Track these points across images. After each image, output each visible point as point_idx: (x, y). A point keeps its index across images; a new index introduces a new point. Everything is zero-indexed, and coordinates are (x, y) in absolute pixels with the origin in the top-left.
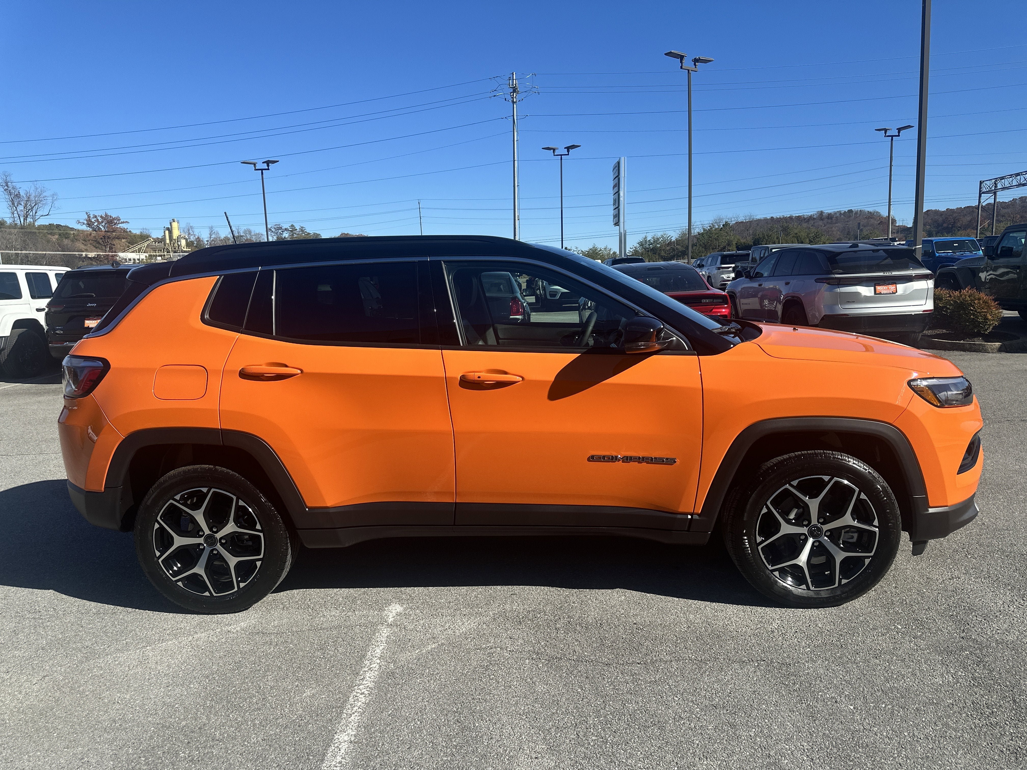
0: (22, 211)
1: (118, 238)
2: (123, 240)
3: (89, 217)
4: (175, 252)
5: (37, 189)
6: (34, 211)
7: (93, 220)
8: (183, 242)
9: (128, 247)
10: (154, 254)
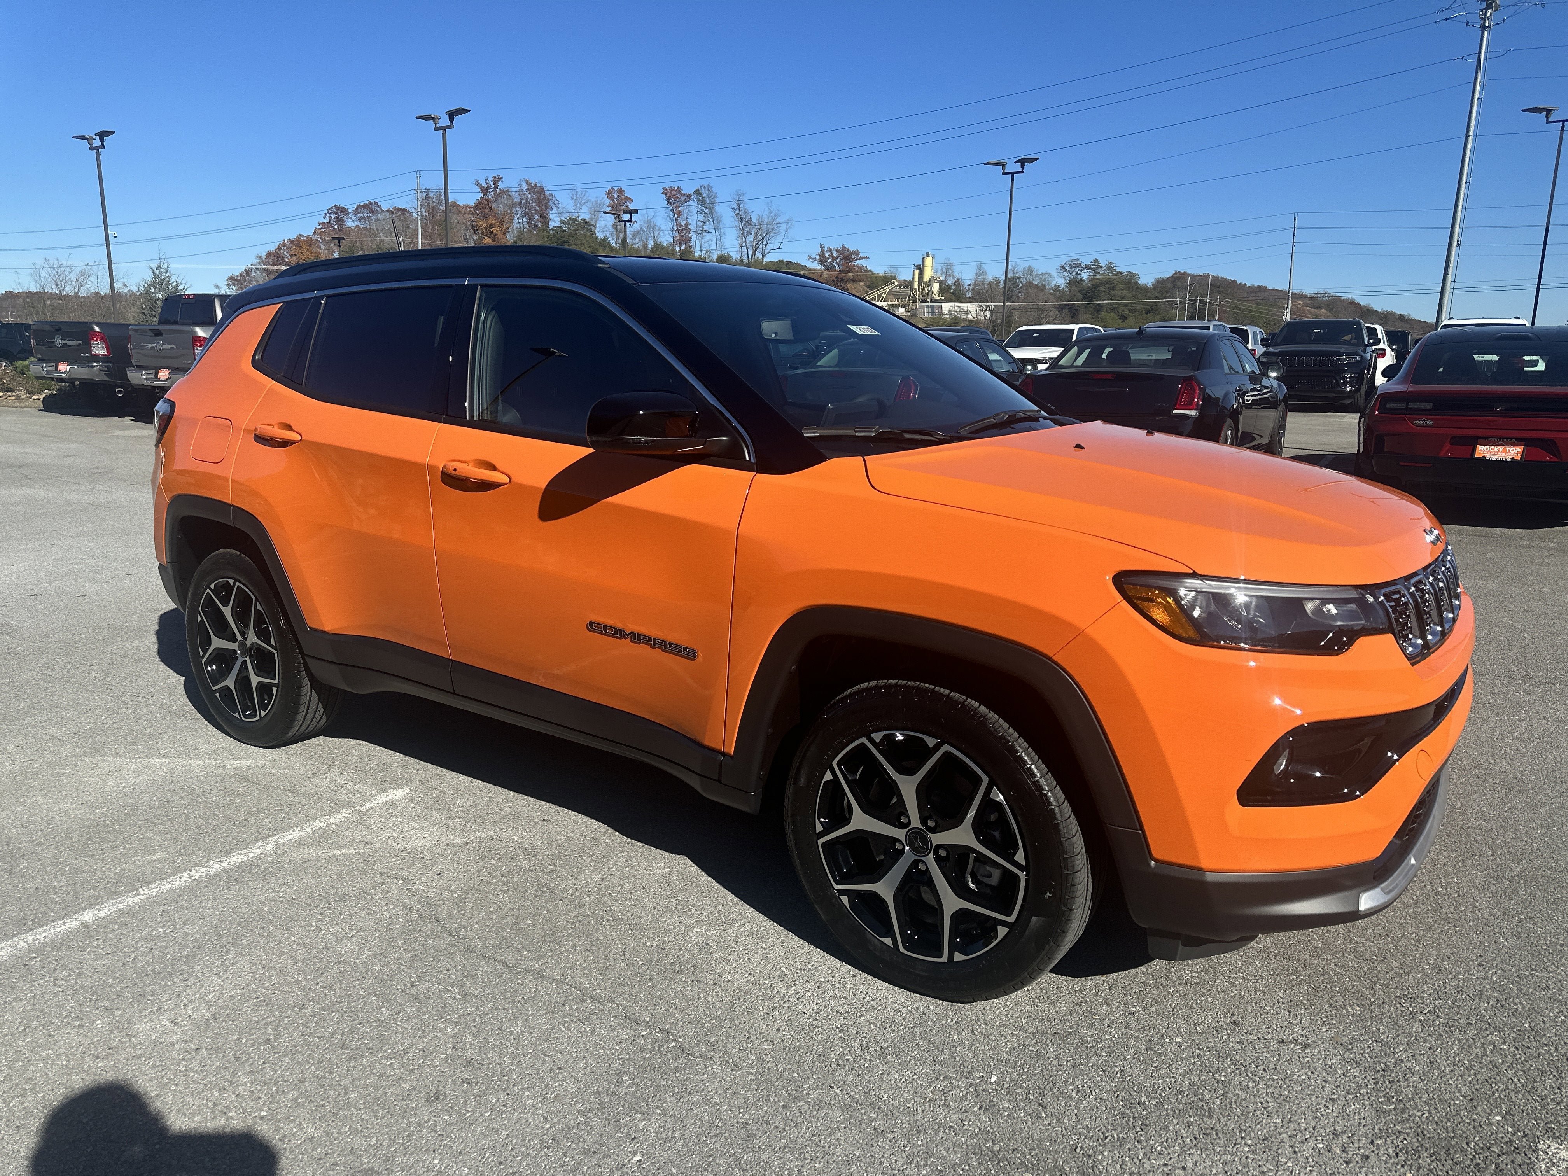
0: (751, 242)
1: (853, 280)
2: (862, 284)
3: (822, 250)
4: (923, 301)
5: (771, 213)
6: (764, 243)
7: (827, 255)
8: (936, 287)
9: (867, 292)
10: (897, 303)
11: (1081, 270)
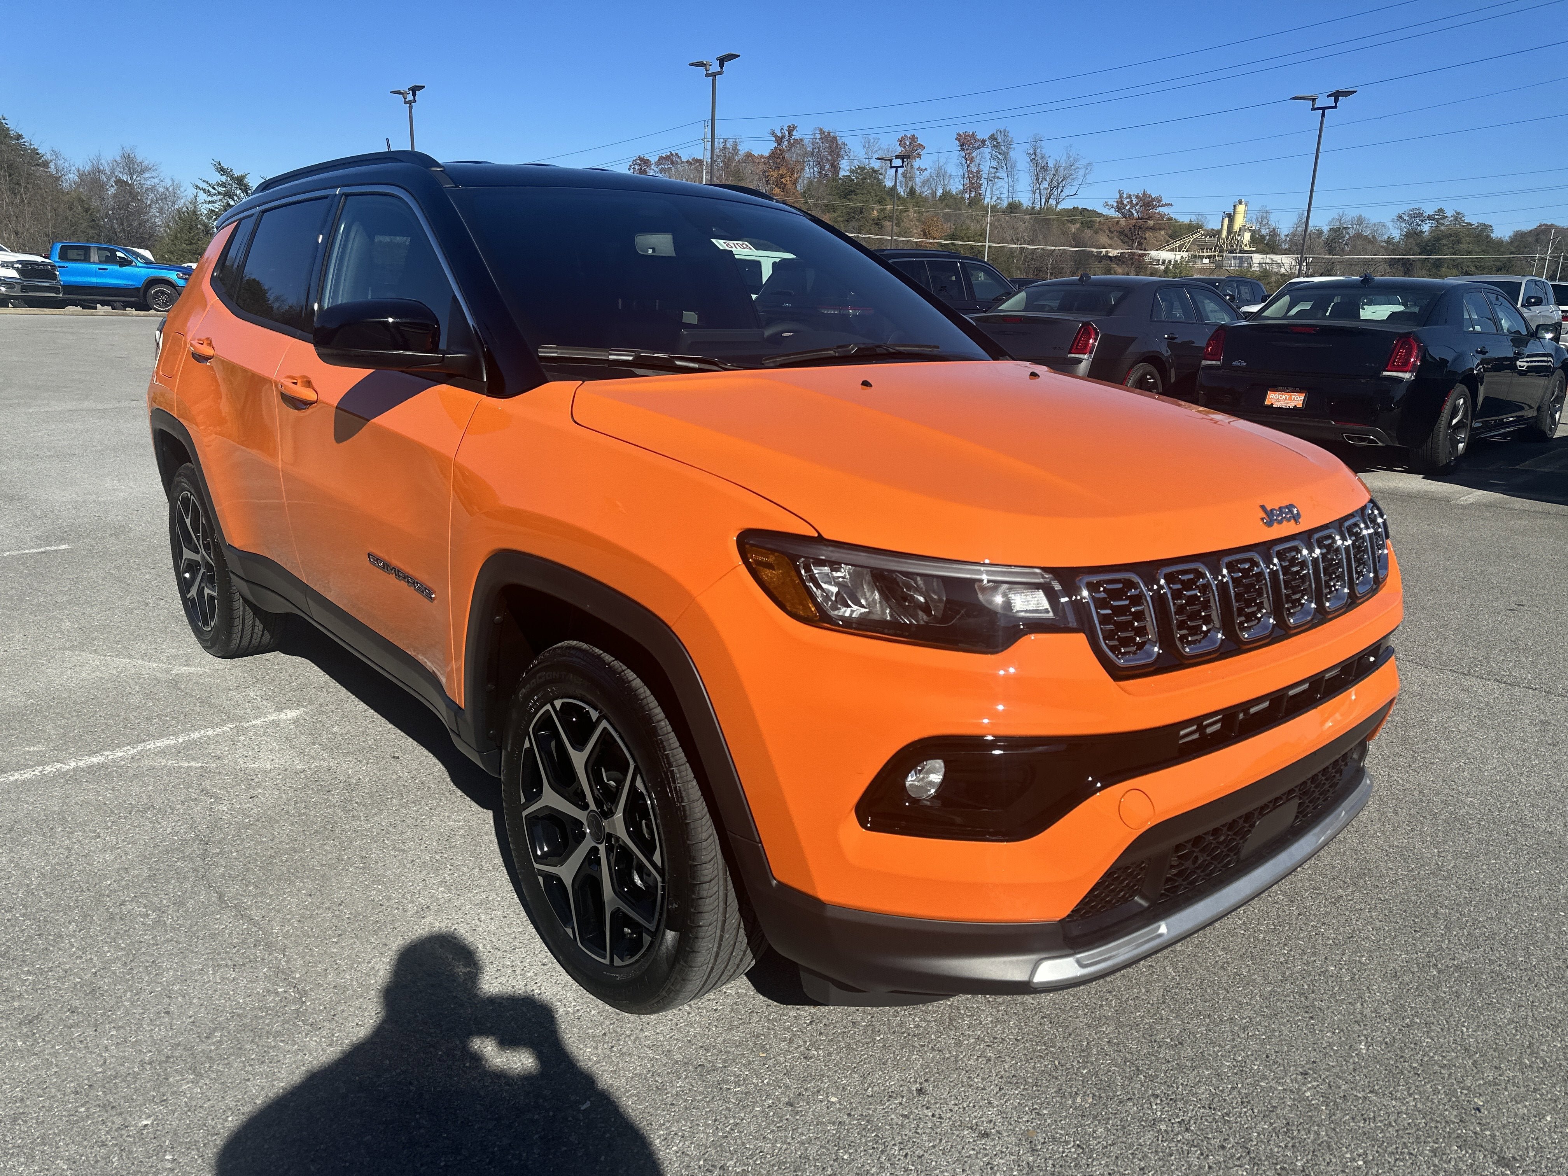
0: (1045, 189)
1: (1153, 228)
2: (1163, 232)
3: (1121, 197)
4: (1231, 252)
5: (1069, 157)
6: (1060, 190)
7: (1125, 202)
8: (1247, 236)
9: (1168, 241)
10: (1201, 254)
11: (1422, 221)
